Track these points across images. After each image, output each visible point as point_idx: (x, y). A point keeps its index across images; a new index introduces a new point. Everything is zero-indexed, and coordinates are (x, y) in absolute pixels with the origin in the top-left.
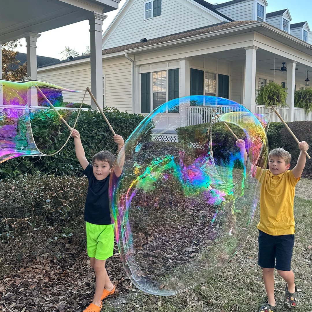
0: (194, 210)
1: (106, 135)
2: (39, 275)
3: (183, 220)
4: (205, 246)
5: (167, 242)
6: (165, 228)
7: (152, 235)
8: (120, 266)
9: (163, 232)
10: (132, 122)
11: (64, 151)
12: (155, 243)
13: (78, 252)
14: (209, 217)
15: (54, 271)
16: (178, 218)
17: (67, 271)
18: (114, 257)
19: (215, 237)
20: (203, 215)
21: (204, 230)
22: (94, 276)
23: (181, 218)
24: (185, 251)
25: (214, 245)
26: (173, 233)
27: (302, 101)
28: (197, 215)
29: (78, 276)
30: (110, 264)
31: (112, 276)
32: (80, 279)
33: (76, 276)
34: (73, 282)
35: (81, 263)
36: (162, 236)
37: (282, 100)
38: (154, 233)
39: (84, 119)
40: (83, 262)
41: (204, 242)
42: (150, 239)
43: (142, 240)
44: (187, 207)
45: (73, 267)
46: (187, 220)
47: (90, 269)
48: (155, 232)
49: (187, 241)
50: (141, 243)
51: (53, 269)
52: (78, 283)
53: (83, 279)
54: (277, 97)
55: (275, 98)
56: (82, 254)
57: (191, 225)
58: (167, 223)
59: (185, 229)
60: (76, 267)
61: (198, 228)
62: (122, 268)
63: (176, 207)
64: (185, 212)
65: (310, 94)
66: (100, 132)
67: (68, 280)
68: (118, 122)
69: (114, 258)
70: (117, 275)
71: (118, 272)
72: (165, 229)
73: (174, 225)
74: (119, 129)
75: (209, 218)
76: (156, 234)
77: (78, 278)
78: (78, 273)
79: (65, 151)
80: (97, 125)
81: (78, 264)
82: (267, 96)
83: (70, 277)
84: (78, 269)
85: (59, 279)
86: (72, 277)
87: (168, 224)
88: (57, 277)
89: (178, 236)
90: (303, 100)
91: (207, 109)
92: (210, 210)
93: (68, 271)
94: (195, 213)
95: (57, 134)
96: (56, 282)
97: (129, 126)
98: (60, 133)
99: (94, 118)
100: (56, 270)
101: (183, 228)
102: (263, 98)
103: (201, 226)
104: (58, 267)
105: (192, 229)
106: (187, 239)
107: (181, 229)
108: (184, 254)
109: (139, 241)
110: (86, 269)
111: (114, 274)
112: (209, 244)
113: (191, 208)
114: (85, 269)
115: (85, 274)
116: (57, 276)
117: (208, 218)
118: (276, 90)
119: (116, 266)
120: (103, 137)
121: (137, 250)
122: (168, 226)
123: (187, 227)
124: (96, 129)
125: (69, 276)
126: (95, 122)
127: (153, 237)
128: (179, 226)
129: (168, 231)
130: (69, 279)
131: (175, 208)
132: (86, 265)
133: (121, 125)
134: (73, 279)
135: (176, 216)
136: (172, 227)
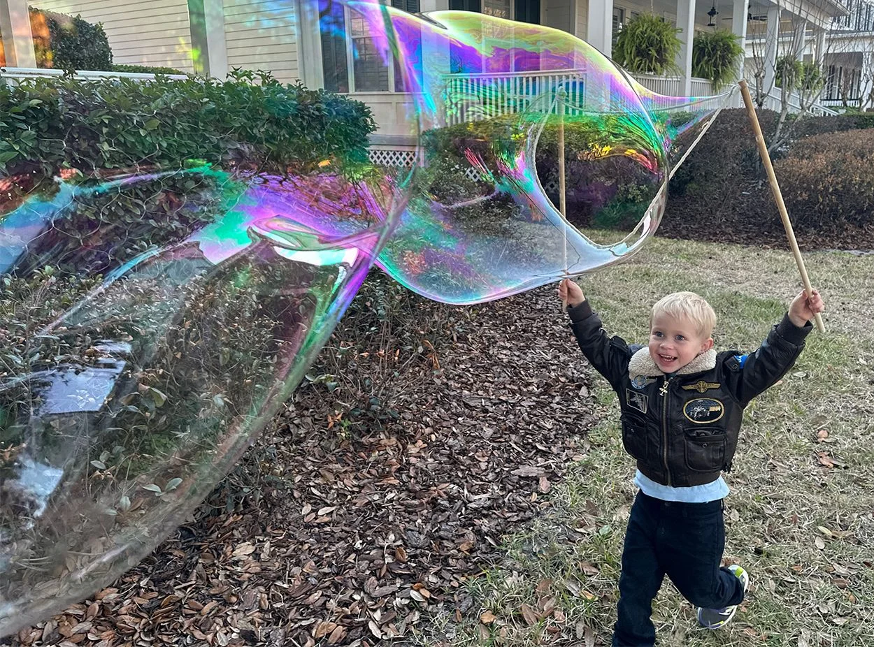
0: (510, 349)
1: (247, 150)
2: (79, 622)
3: (489, 382)
4: (567, 455)
5: (464, 452)
6: (449, 409)
7: (418, 437)
8: (341, 552)
9: (445, 424)
10: (317, 113)
11: (126, 201)
12: (430, 460)
13: (204, 518)
14: (552, 365)
15: (129, 601)
16: (477, 375)
17: (176, 594)
18: (317, 521)
19: (587, 425)
20: (537, 360)
21: (552, 405)
22: (267, 603)
23: (483, 376)
24: (520, 476)
25: (591, 451)
26: (474, 422)
27: (707, 63)
28: (522, 362)
29: (212, 610)
30: (311, 551)
31: (322, 595)
32: (221, 617)
33: (206, 609)
34: (198, 634)
35: (218, 558)
36: (447, 436)
37: (669, 59)
38: (422, 428)
39: (178, 105)
40: (225, 554)
41: (562, 443)
42: (413, 449)
43: (391, 454)
44: (492, 341)
45: (194, 578)
46: (501, 379)
47: (247, 575)
48: (423, 426)
49: (515, 443)
50: (391, 466)
51: (127, 593)
52: (215, 635)
53: (232, 619)
54: (658, 52)
55: (653, 52)
56: (217, 526)
57: (514, 393)
58: (452, 393)
59: (503, 407)
60: (205, 576)
61: (534, 401)
62: (348, 559)
63: (465, 346)
64: (491, 356)
65: (724, 45)
66: (227, 141)
67: (182, 626)
68: (278, 114)
69: (319, 525)
70: (337, 586)
71: (337, 574)
72: (449, 412)
73: (471, 398)
74: (282, 133)
75: (554, 370)
76: (428, 430)
77: (215, 616)
78: (212, 597)
79: (128, 201)
80: (218, 121)
81: (209, 562)
82: (634, 48)
83: (186, 616)
84: (209, 582)
85: (151, 627)
86: (193, 615)
87: (454, 397)
88: (144, 621)
89: (489, 432)
90: (709, 60)
91: (493, 81)
92: (551, 346)
93: (179, 594)
94: (516, 358)
95: (98, 151)
96: (142, 640)
97: (309, 124)
98: (106, 147)
99: (206, 102)
100: (138, 594)
101: (495, 404)
102: (626, 54)
103: (541, 394)
104: (142, 584)
105: (521, 406)
106: (513, 437)
107: (490, 409)
108: (517, 488)
109: (382, 458)
110: (235, 577)
111: (327, 584)
112: (577, 450)
113: (503, 344)
114: (234, 579)
115: (234, 599)
116: (142, 618)
117: (553, 367)
118: (654, 34)
119: (329, 554)
120: (239, 157)
121: (383, 489)
122: (455, 404)
123: (506, 402)
124: (215, 133)
125: (183, 610)
126: (212, 112)
127: (420, 443)
128: (483, 401)
129: (460, 419)
130: (183, 623)
131: (462, 348)
132: (236, 563)
133: (287, 122)
134: (196, 621)
135: (469, 371)
136: (466, 405)
